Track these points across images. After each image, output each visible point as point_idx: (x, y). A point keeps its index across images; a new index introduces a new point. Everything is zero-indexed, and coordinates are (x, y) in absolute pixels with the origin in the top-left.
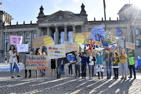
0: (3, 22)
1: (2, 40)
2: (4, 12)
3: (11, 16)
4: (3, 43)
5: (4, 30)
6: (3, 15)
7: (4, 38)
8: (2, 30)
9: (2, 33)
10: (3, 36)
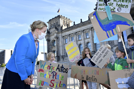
0: (61, 26)
1: (62, 45)
2: (61, 16)
3: (69, 19)
4: (63, 48)
5: (63, 34)
6: (61, 19)
7: (64, 42)
8: (60, 34)
9: (61, 37)
10: (62, 40)
